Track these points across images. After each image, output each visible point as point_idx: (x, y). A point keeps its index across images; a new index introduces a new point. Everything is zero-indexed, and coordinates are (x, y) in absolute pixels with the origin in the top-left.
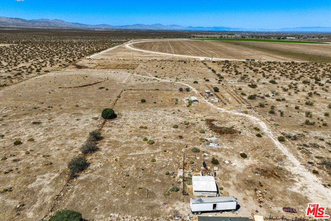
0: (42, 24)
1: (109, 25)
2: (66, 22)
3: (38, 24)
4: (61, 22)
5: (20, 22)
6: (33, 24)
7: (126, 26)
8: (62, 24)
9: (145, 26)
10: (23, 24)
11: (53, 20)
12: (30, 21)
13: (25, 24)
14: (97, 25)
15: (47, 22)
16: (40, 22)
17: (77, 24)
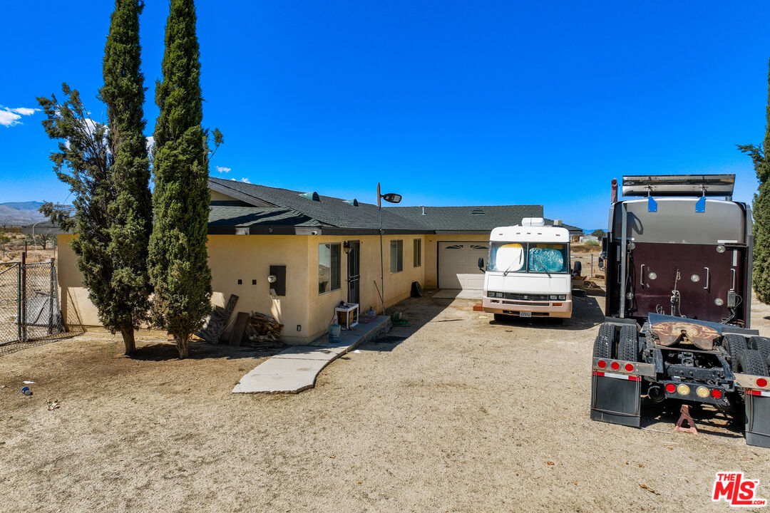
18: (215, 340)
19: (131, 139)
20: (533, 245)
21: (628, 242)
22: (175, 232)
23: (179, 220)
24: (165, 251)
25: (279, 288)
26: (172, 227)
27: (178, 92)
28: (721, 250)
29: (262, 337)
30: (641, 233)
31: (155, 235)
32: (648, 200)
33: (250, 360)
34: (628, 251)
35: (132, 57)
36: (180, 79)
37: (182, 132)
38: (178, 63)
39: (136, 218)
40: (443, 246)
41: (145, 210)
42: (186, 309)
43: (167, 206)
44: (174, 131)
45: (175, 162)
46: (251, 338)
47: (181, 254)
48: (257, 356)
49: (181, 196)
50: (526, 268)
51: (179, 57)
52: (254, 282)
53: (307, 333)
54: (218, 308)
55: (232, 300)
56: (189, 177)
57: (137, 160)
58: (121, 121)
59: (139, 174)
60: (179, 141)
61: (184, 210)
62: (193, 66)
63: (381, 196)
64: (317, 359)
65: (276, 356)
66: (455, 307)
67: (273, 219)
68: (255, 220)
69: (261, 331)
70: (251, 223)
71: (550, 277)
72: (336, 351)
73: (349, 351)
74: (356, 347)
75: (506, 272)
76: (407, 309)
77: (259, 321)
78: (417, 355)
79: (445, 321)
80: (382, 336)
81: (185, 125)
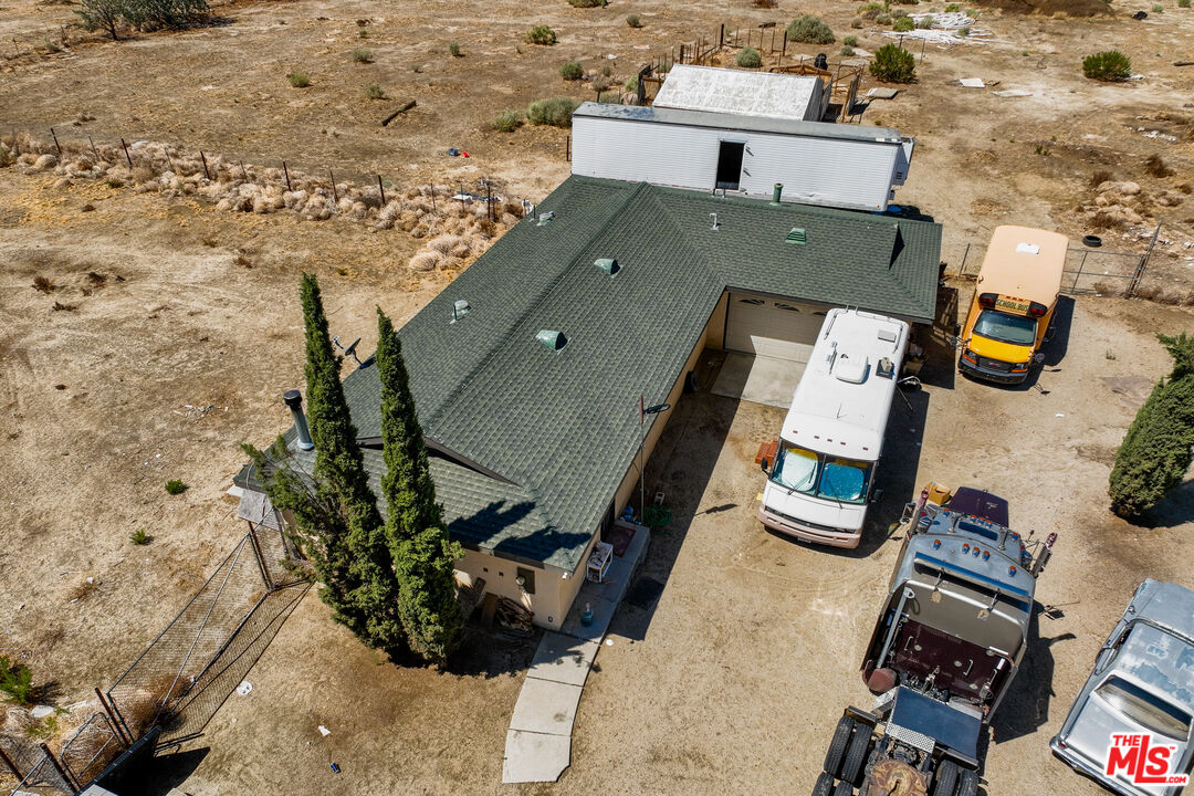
19: (361, 513)
20: (831, 459)
21: (902, 616)
22: (426, 609)
23: (428, 602)
25: (529, 588)
26: (422, 606)
28: (989, 654)
29: (514, 626)
31: (404, 602)
33: (504, 680)
34: (899, 623)
36: (408, 483)
37: (419, 532)
39: (381, 582)
43: (415, 593)
44: (412, 530)
46: (503, 623)
48: (513, 670)
49: (428, 589)
50: (816, 491)
52: (501, 574)
53: (558, 623)
55: (479, 583)
57: (372, 534)
61: (431, 593)
63: (644, 412)
65: (530, 672)
66: (735, 440)
67: (518, 534)
68: (498, 532)
69: (513, 619)
70: (495, 541)
71: (841, 507)
72: (588, 649)
73: (601, 643)
74: (609, 631)
75: (792, 490)
76: (674, 454)
77: (508, 609)
78: (670, 657)
79: (715, 510)
80: (638, 579)
81: (422, 524)
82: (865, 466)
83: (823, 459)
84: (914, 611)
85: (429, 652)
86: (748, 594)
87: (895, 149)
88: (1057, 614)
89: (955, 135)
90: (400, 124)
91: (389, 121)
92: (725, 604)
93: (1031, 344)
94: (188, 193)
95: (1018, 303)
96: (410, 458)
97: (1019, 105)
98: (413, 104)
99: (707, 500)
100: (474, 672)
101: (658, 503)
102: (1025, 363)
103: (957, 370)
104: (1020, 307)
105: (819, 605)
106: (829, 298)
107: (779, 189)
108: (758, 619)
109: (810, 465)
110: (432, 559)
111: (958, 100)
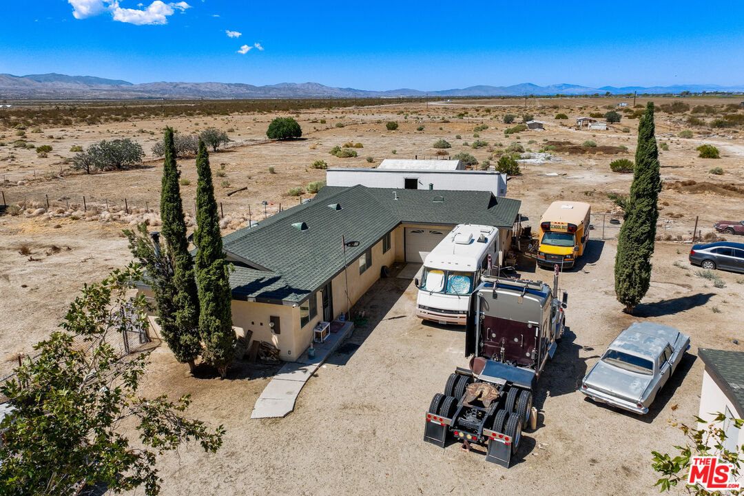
0: (282, 92)
1: (414, 91)
2: (327, 87)
3: (274, 93)
4: (317, 88)
5: (243, 91)
6: (266, 93)
7: (452, 90)
8: (318, 92)
9: (495, 88)
10: (247, 93)
11: (303, 85)
12: (260, 89)
13: (252, 94)
14: (389, 92)
15: (291, 87)
16: (280, 89)
17: (349, 89)
18: (241, 358)
20: (452, 273)
21: (480, 314)
22: (214, 318)
23: (215, 311)
24: (209, 326)
25: (277, 329)
26: (211, 315)
27: (207, 239)
28: (530, 326)
29: (268, 358)
30: (488, 310)
31: (202, 317)
32: (492, 291)
33: (260, 381)
34: (480, 320)
35: (177, 210)
36: (208, 231)
37: (212, 262)
38: (206, 222)
39: (190, 305)
40: (408, 231)
41: (195, 301)
42: (223, 356)
43: (208, 305)
44: (208, 261)
45: (210, 280)
46: (262, 358)
47: (217, 329)
48: (265, 377)
49: (215, 299)
50: (445, 291)
51: (206, 218)
52: (261, 324)
53: (294, 355)
54: (240, 337)
55: (249, 333)
56: (218, 288)
57: (188, 273)
58: (175, 249)
59: (188, 281)
60: (211, 267)
61: (217, 305)
62: (215, 221)
63: (344, 244)
64: (300, 376)
65: (275, 377)
66: (409, 294)
67: (270, 290)
68: (259, 290)
69: (267, 354)
70: (257, 294)
71: (459, 298)
72: (311, 368)
73: (320, 366)
74: (325, 362)
75: (431, 293)
76: (373, 299)
77: (266, 348)
78: (359, 371)
79: (394, 318)
80: (345, 344)
81: (213, 257)
82: (470, 275)
83: (447, 273)
84: (486, 308)
85: (215, 356)
86: (409, 347)
87: (497, 176)
88: (591, 349)
89: (542, 191)
90: (237, 195)
91: (231, 194)
92: (395, 351)
93: (573, 246)
94: (115, 220)
95: (561, 225)
96: (209, 216)
97: (577, 181)
98: (246, 188)
99: (390, 314)
100: (242, 378)
101: (361, 316)
102: (571, 255)
103: (537, 266)
104: (563, 228)
105: (450, 350)
106: (455, 222)
107: (432, 186)
108: (414, 356)
109: (441, 276)
110: (218, 279)
111: (544, 180)
